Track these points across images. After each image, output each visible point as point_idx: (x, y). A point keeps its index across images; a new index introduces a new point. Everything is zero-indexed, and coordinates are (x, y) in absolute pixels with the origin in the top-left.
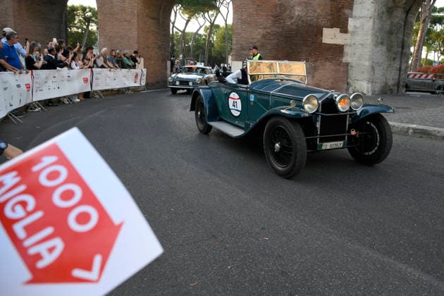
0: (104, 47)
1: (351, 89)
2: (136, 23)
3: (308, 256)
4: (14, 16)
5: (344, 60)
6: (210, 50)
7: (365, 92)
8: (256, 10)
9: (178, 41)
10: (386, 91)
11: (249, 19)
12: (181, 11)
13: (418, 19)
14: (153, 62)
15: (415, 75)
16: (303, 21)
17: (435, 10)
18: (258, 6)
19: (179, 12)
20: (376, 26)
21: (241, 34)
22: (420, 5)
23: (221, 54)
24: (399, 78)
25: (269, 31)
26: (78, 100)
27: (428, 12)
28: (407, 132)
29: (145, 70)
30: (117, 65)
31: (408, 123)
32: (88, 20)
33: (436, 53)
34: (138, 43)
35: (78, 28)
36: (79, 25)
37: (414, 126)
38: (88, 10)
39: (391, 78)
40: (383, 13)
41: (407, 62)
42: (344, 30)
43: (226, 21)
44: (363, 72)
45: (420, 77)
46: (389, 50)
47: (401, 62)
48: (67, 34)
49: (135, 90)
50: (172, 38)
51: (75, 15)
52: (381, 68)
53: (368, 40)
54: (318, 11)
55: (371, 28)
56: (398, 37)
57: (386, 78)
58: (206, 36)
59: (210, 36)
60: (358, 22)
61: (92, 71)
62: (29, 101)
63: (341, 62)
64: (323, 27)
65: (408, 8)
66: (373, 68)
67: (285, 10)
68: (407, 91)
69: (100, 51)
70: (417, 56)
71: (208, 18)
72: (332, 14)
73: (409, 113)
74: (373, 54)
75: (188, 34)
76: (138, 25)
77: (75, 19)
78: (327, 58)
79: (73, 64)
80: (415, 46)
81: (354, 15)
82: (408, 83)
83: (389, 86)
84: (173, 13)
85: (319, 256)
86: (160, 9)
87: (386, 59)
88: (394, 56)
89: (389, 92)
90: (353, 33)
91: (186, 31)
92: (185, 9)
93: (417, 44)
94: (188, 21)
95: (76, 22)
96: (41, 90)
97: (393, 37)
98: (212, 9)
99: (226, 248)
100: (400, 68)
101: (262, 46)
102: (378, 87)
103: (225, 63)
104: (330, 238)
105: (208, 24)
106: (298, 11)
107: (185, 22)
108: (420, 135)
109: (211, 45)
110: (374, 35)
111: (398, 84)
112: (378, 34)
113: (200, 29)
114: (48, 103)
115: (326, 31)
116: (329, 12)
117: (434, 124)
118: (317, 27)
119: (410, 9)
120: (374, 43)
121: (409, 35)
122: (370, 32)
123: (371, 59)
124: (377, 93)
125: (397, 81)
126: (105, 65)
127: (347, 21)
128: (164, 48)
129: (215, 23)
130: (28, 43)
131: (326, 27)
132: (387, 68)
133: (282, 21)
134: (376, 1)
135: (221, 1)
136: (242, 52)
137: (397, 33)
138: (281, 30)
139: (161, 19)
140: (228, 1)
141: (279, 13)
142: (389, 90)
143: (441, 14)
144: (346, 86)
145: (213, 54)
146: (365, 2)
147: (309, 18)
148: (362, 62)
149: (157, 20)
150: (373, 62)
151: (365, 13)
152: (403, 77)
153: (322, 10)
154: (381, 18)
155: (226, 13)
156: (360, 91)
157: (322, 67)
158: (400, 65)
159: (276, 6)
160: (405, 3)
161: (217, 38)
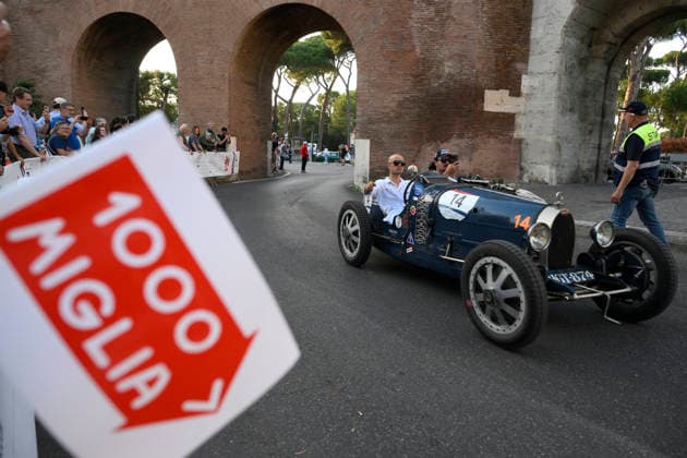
1: (525, 176)
2: (227, 91)
4: (72, 85)
5: (517, 134)
6: (325, 127)
7: (547, 180)
8: (391, 68)
9: (283, 116)
10: (578, 180)
11: (379, 81)
12: (286, 75)
13: (624, 76)
14: (249, 143)
16: (455, 81)
17: (649, 62)
18: (392, 61)
20: (563, 86)
21: (368, 101)
22: (627, 55)
23: (340, 132)
24: (598, 161)
25: (408, 96)
27: (639, 65)
29: (238, 154)
30: (200, 146)
32: (166, 90)
34: (230, 117)
35: (153, 101)
36: (154, 96)
38: (166, 77)
39: (586, 160)
40: (573, 64)
41: (610, 137)
42: (516, 92)
43: (347, 86)
44: (544, 152)
46: (583, 119)
47: (600, 137)
48: (138, 108)
49: (225, 181)
50: (275, 112)
51: (149, 84)
52: (571, 145)
53: (551, 105)
54: (479, 66)
55: (555, 88)
56: (597, 101)
57: (578, 161)
58: (320, 108)
59: (325, 107)
60: (537, 80)
63: (511, 138)
64: (484, 89)
65: (611, 58)
66: (559, 147)
67: (430, 68)
68: (609, 178)
70: (623, 129)
71: (322, 82)
72: (497, 71)
74: (558, 126)
75: (296, 105)
76: (230, 93)
77: (149, 90)
78: (491, 134)
81: (529, 70)
83: (583, 172)
84: (276, 78)
85: (486, 418)
86: (259, 70)
87: (578, 132)
88: (590, 127)
89: (583, 181)
90: (529, 96)
91: (294, 101)
92: (293, 72)
94: (296, 88)
95: (151, 93)
97: (589, 101)
98: (328, 72)
100: (599, 145)
101: (397, 118)
102: (566, 173)
103: (345, 143)
105: (323, 91)
107: (292, 89)
109: (327, 119)
110: (560, 98)
111: (596, 169)
112: (566, 97)
113: (312, 97)
115: (486, 91)
116: (494, 68)
118: (476, 88)
119: (613, 60)
120: (561, 110)
121: (612, 98)
122: (554, 95)
123: (556, 132)
124: (564, 182)
125: (595, 164)
127: (520, 78)
128: (264, 124)
129: (333, 89)
131: (489, 89)
132: (580, 145)
133: (426, 82)
134: (563, 49)
135: (341, 59)
136: (370, 126)
137: (594, 95)
138: (424, 94)
139: (260, 84)
140: (350, 59)
141: (422, 70)
142: (584, 177)
143: (659, 68)
144: (518, 172)
145: (330, 131)
146: (545, 52)
147: (465, 77)
148: (542, 138)
149: (255, 85)
150: (559, 137)
151: (547, 67)
152: (604, 157)
153: (484, 65)
154: (571, 73)
155: (347, 76)
156: (540, 179)
157: (483, 145)
158: (600, 141)
159: (417, 61)
160: (606, 52)
161: (335, 110)
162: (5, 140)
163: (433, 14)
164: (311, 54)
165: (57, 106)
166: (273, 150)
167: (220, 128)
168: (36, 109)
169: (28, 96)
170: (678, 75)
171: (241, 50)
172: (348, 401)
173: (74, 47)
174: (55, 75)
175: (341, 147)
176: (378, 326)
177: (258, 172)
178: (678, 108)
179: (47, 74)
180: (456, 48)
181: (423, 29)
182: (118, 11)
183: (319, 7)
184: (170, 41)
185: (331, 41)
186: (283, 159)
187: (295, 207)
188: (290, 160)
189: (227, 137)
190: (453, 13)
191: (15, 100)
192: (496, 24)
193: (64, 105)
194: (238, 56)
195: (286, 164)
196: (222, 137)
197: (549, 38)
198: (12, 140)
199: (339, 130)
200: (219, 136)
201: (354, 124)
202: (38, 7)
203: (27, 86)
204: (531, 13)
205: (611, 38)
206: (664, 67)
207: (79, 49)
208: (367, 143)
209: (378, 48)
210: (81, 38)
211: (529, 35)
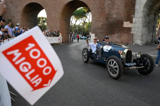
0: (49, 30)
1: (134, 43)
2: (59, 22)
4: (21, 20)
5: (131, 33)
6: (84, 31)
7: (139, 44)
9: (73, 28)
10: (147, 44)
11: (97, 19)
12: (74, 18)
13: (159, 18)
14: (64, 35)
16: (116, 19)
18: (100, 15)
20: (143, 21)
21: (94, 24)
24: (152, 39)
25: (104, 23)
29: (62, 37)
34: (60, 28)
35: (41, 24)
36: (41, 23)
38: (44, 18)
39: (149, 39)
40: (146, 15)
41: (155, 33)
42: (131, 22)
43: (89, 21)
44: (138, 37)
46: (148, 29)
47: (153, 33)
50: (71, 27)
51: (40, 20)
52: (145, 35)
53: (140, 25)
54: (122, 16)
55: (141, 21)
56: (152, 25)
57: (147, 39)
60: (137, 19)
64: (124, 21)
65: (155, 14)
66: (142, 36)
67: (110, 16)
68: (155, 44)
69: (47, 31)
70: (159, 31)
71: (83, 20)
74: (142, 31)
75: (76, 25)
76: (60, 22)
78: (125, 32)
81: (135, 17)
82: (156, 41)
83: (148, 42)
84: (71, 18)
86: (67, 17)
87: (147, 32)
88: (150, 31)
89: (148, 44)
90: (135, 23)
93: (159, 27)
94: (76, 21)
95: (40, 22)
97: (150, 24)
98: (84, 17)
100: (153, 35)
101: (101, 28)
102: (144, 42)
103: (88, 35)
105: (83, 22)
107: (75, 21)
109: (84, 29)
110: (143, 24)
112: (144, 23)
113: (80, 23)
115: (124, 23)
116: (126, 16)
118: (121, 21)
120: (143, 27)
121: (156, 24)
122: (141, 23)
124: (144, 45)
125: (151, 40)
127: (133, 19)
128: (68, 30)
129: (85, 21)
132: (148, 35)
133: (109, 20)
134: (143, 11)
135: (88, 14)
136: (95, 31)
138: (108, 23)
139: (67, 20)
140: (90, 14)
141: (108, 17)
144: (132, 42)
145: (85, 32)
146: (139, 12)
147: (119, 18)
148: (138, 33)
150: (142, 33)
151: (139, 16)
152: (154, 38)
153: (123, 15)
154: (145, 17)
155: (89, 18)
156: (137, 44)
157: (123, 35)
158: (153, 34)
159: (107, 14)
160: (154, 12)
161: (86, 26)
162: (4, 34)
163: (111, 3)
164: (80, 13)
165: (17, 26)
166: (71, 36)
167: (57, 31)
168: (12, 26)
169: (10, 23)
171: (63, 12)
172: (89, 99)
173: (22, 11)
174: (16, 18)
175: (87, 36)
176: (97, 80)
177: (67, 42)
179: (15, 18)
180: (116, 11)
181: (108, 6)
182: (32, 2)
183: (82, 1)
184: (45, 10)
185: (85, 9)
186: (73, 39)
187: (76, 51)
188: (75, 39)
190: (116, 2)
191: (7, 24)
192: (126, 5)
193: (19, 25)
194: (62, 13)
195: (74, 40)
196: (58, 33)
197: (140, 9)
198: (6, 34)
199: (87, 32)
200: (57, 33)
201: (91, 30)
202: (13, 1)
203: (10, 21)
204: (135, 2)
205: (155, 9)
207: (23, 11)
208: (94, 35)
209: (97, 11)
210: (23, 9)
211: (135, 8)
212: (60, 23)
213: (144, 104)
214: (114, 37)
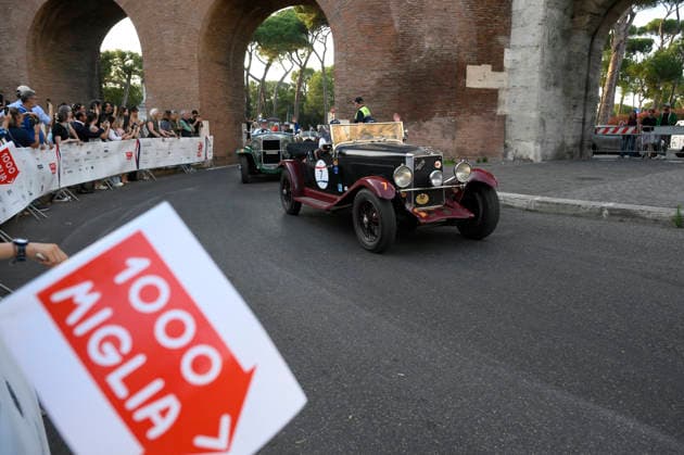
0: (153, 107)
1: (510, 153)
2: (197, 71)
3: (465, 400)
4: (29, 70)
5: (499, 111)
6: (301, 107)
7: (531, 157)
8: (368, 44)
9: (256, 96)
10: (563, 155)
11: (357, 57)
12: (258, 52)
13: (607, 47)
14: (222, 126)
15: (607, 129)
16: (436, 57)
17: (633, 31)
18: (370, 37)
19: (256, 53)
20: (546, 60)
21: (344, 80)
22: (611, 25)
23: (316, 111)
24: (583, 137)
25: (387, 73)
26: (121, 184)
27: (623, 34)
28: (601, 214)
29: (211, 138)
31: (600, 200)
33: (637, 96)
34: (201, 99)
35: (115, 83)
36: (116, 78)
37: (611, 205)
38: (128, 57)
39: (570, 135)
40: (555, 37)
41: (595, 111)
42: (498, 67)
43: (322, 62)
44: (528, 128)
45: (614, 132)
46: (566, 93)
47: (585, 111)
48: (100, 92)
49: (199, 167)
50: (247, 91)
51: (111, 64)
52: (555, 121)
53: (534, 79)
54: (460, 40)
55: (538, 62)
56: (580, 74)
57: (563, 136)
58: (294, 86)
59: (300, 85)
60: (519, 53)
61: (138, 142)
62: (54, 187)
63: (495, 114)
64: (466, 64)
65: (594, 29)
66: (543, 123)
67: (410, 43)
68: (594, 153)
69: (148, 113)
70: (607, 101)
71: (296, 58)
72: (479, 45)
73: (601, 186)
74: (543, 101)
75: (269, 84)
76: (200, 74)
77: (111, 71)
78: (474, 111)
79: (112, 133)
80: (603, 86)
81: (512, 44)
82: (596, 142)
83: (568, 148)
87: (562, 107)
88: (574, 102)
89: (568, 156)
90: (512, 70)
92: (264, 48)
93: (606, 83)
94: (268, 66)
95: (112, 74)
96: (70, 172)
97: (572, 75)
98: (301, 47)
99: (344, 390)
100: (584, 119)
101: (377, 96)
102: (551, 149)
104: (495, 372)
105: (297, 69)
106: (428, 43)
107: (265, 66)
108: (619, 218)
109: (302, 97)
110: (544, 73)
111: (581, 145)
112: (549, 71)
113: (285, 75)
114: (81, 189)
115: (471, 70)
116: (475, 41)
117: (641, 200)
118: (458, 64)
119: (597, 31)
120: (544, 84)
121: (595, 70)
122: (537, 69)
123: (539, 108)
124: (549, 158)
125: (579, 139)
126: (154, 132)
127: (502, 52)
128: (238, 105)
129: (308, 66)
130: (51, 106)
131: (473, 64)
132: (564, 120)
133: (406, 59)
134: (545, 21)
135: (315, 34)
136: (349, 106)
137: (577, 68)
138: (404, 71)
139: (231, 64)
140: (325, 33)
141: (401, 47)
142: (569, 153)
143: (643, 37)
144: (502, 150)
145: (306, 111)
146: (527, 25)
147: (446, 53)
148: (527, 114)
149: (226, 65)
150: (542, 113)
151: (530, 40)
152: (588, 132)
153: (464, 39)
154: (554, 46)
155: (323, 51)
156: (524, 157)
157: (466, 123)
158: (584, 115)
159: (396, 36)
160: (590, 23)
161: (310, 88)
164: (283, 29)
170: (662, 44)
171: (209, 27)
173: (29, 27)
174: (8, 58)
176: (369, 314)
178: (662, 78)
180: (436, 22)
181: (400, 3)
184: (132, 19)
185: (305, 15)
189: (198, 120)
194: (207, 35)
197: (531, 9)
199: (316, 110)
205: (593, 9)
206: (648, 36)
207: (34, 29)
209: (355, 23)
210: (36, 17)
211: (510, 6)
212: (200, 78)
213: (554, 395)
214: (428, 132)
